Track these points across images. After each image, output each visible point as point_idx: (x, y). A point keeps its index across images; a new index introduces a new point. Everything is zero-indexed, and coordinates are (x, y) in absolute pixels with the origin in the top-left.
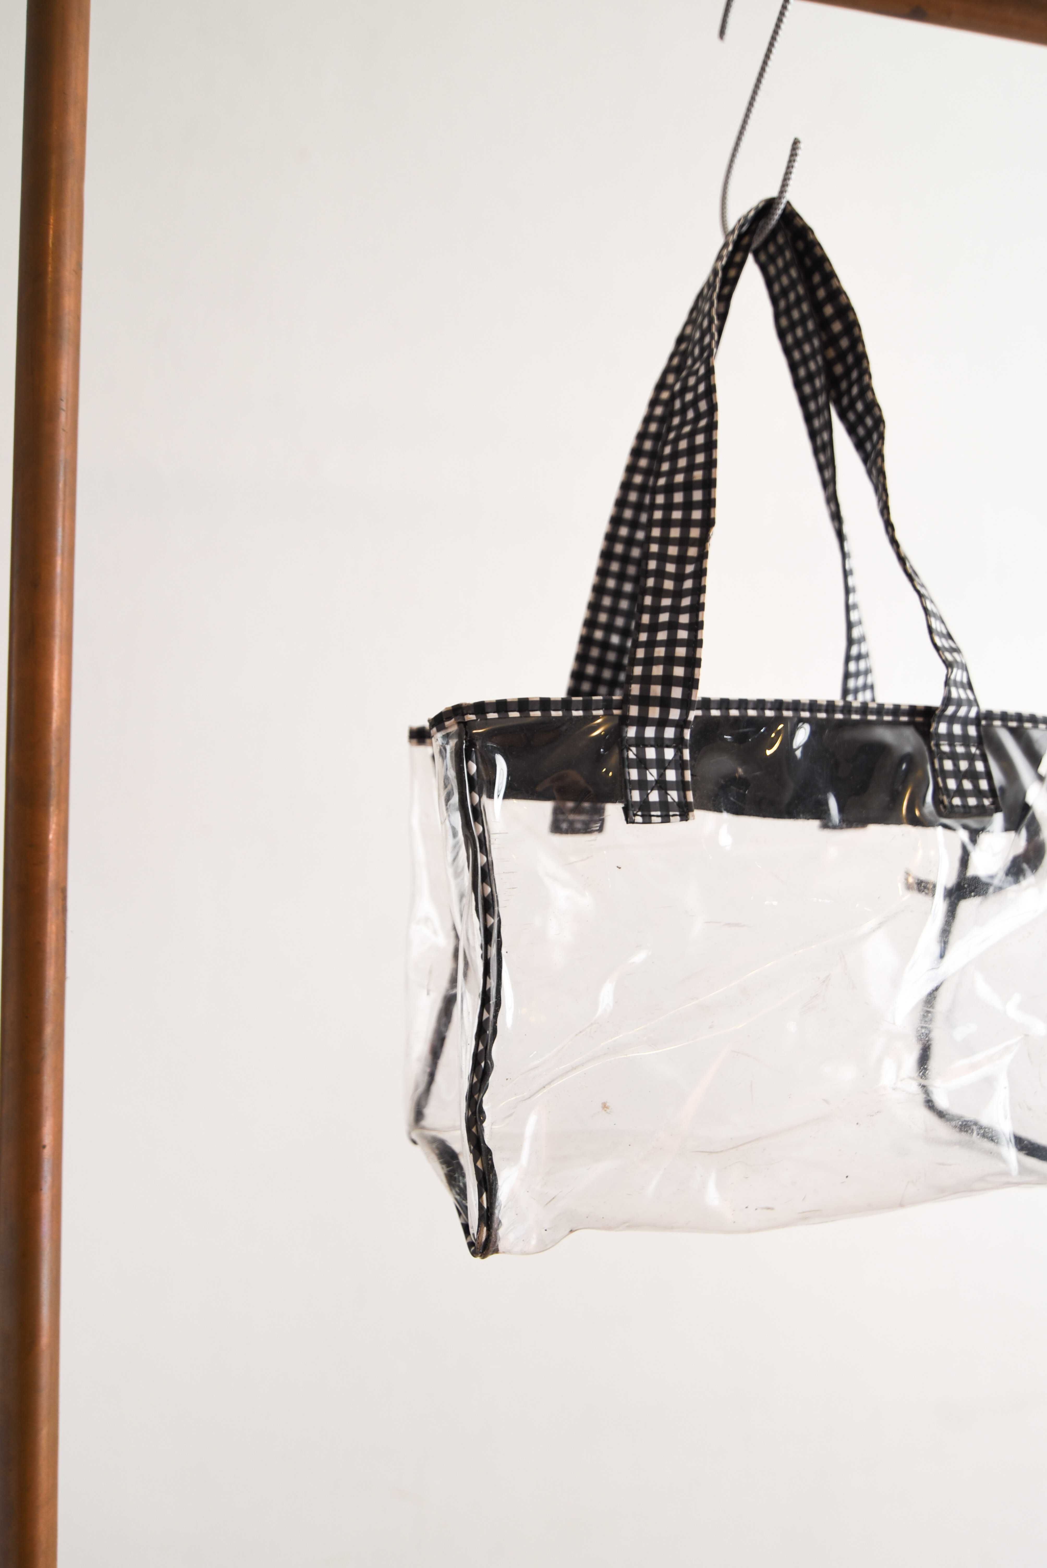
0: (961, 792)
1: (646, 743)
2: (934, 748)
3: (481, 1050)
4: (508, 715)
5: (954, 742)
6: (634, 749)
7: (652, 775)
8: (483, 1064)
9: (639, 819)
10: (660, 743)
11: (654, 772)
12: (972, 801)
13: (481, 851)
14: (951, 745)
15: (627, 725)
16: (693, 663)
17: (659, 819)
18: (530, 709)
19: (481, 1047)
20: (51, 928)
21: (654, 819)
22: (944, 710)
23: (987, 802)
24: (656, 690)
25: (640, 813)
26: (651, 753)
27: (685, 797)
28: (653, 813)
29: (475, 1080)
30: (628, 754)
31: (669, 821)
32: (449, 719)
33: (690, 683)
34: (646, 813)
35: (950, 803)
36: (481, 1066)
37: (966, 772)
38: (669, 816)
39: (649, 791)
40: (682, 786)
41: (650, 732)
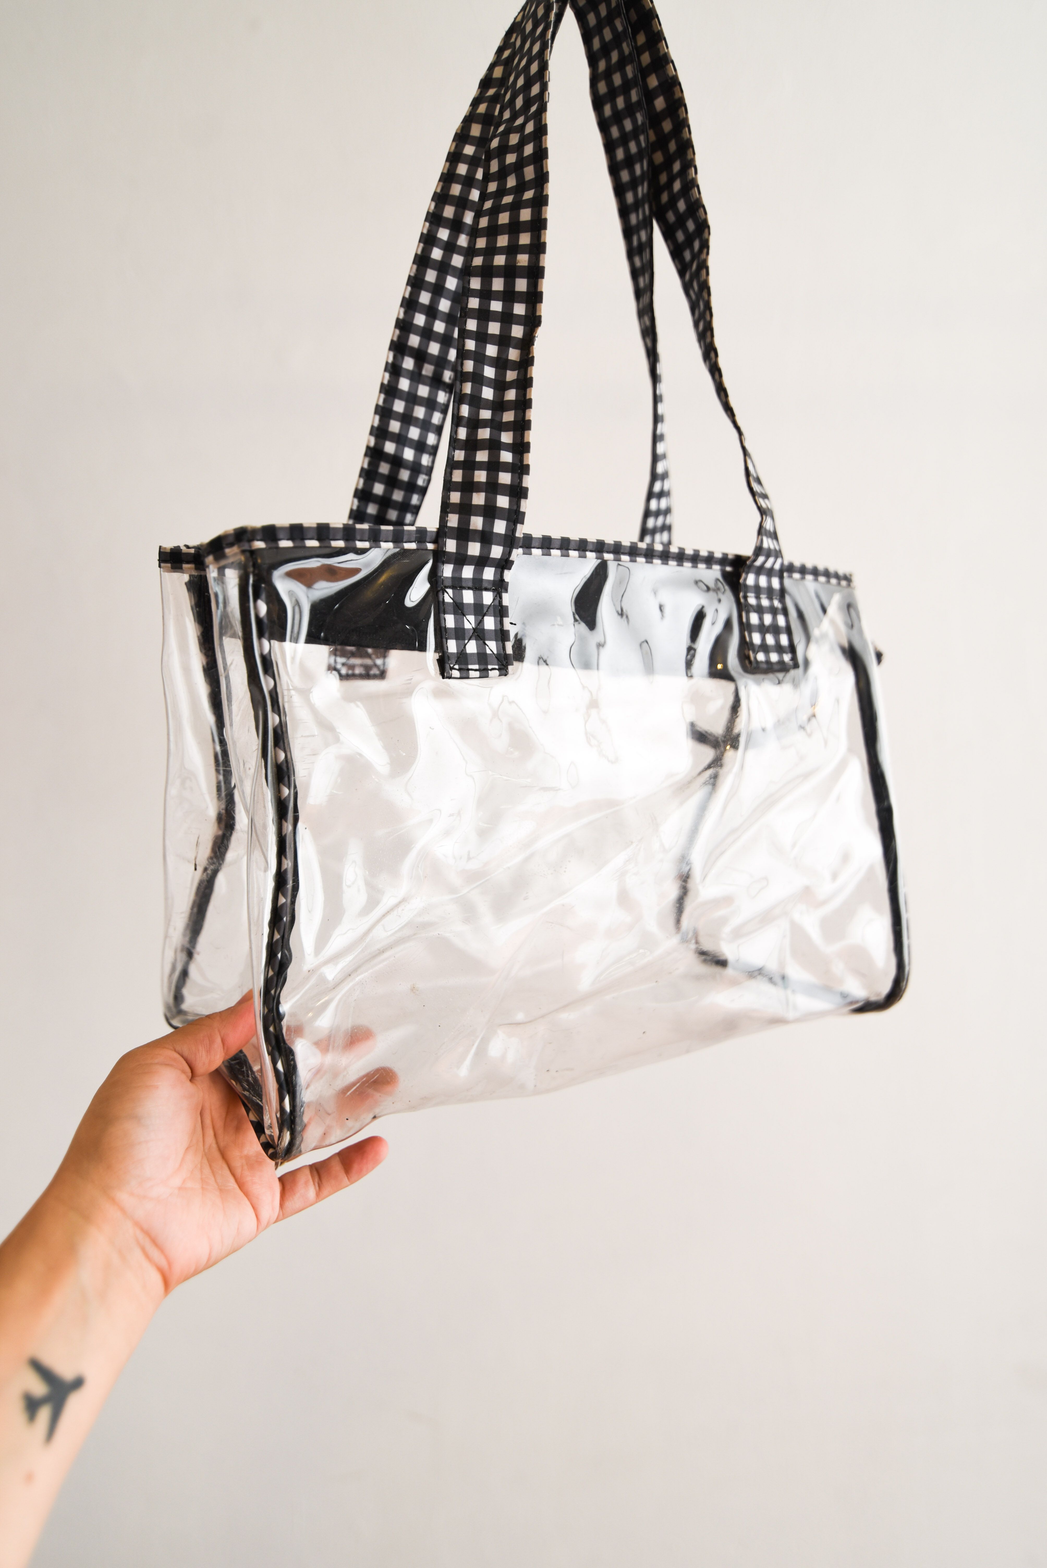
0: (765, 648)
1: (464, 585)
2: (742, 600)
3: (277, 940)
4: (304, 543)
5: (760, 595)
6: (450, 591)
7: (470, 622)
8: (279, 955)
9: (456, 673)
10: (478, 585)
11: (471, 618)
12: (774, 657)
13: (273, 711)
14: (758, 598)
15: (443, 563)
16: (518, 492)
17: (477, 674)
18: (331, 537)
19: (277, 936)
21: (472, 674)
22: (755, 560)
23: (786, 658)
24: (477, 523)
25: (457, 667)
26: (468, 597)
27: (504, 648)
28: (470, 667)
29: (271, 973)
30: (444, 597)
31: (487, 676)
32: (231, 545)
33: (515, 517)
34: (463, 667)
35: (755, 658)
36: (278, 957)
37: (769, 627)
38: (487, 670)
39: (466, 641)
40: (501, 635)
41: (468, 572)
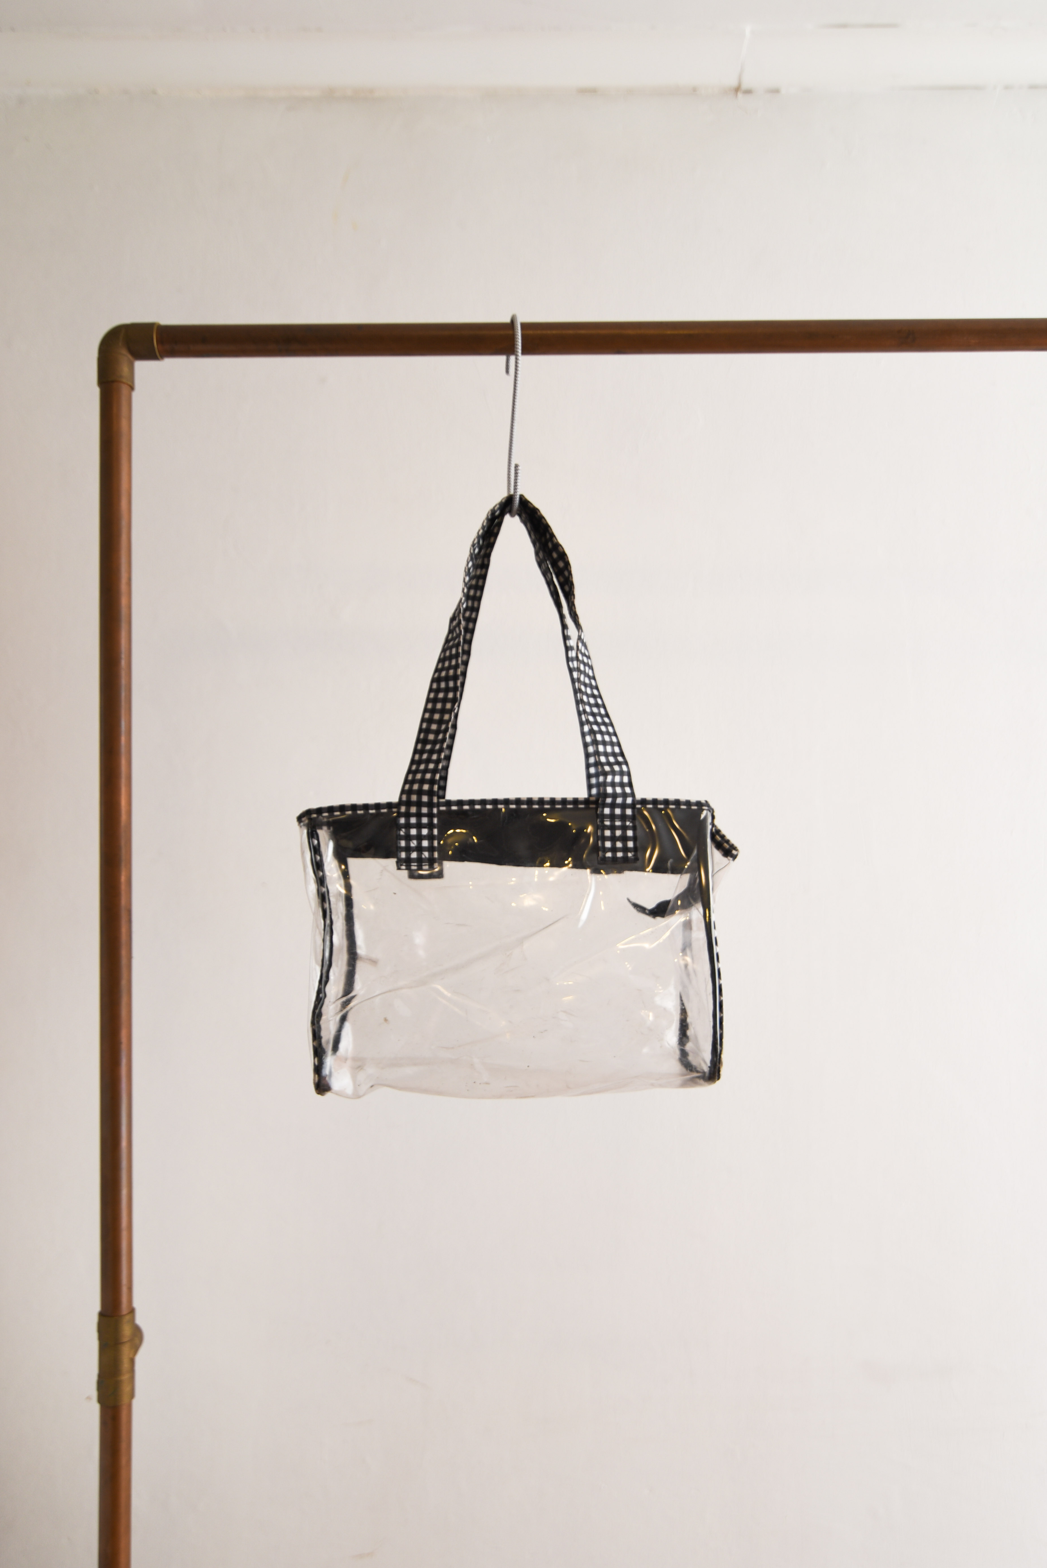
0: (614, 849)
1: (411, 826)
2: (599, 823)
5: (614, 819)
6: (403, 830)
7: (414, 844)
9: (403, 867)
10: (419, 826)
11: (415, 842)
12: (619, 855)
13: (323, 886)
14: (612, 821)
15: (399, 817)
17: (416, 868)
18: (346, 810)
20: (124, 930)
21: (412, 868)
23: (630, 855)
24: (414, 798)
25: (404, 864)
26: (413, 832)
27: (433, 855)
28: (412, 864)
30: (400, 833)
32: (305, 816)
34: (408, 864)
35: (604, 856)
37: (619, 837)
38: (422, 866)
39: (411, 852)
40: (431, 849)
41: (413, 820)
